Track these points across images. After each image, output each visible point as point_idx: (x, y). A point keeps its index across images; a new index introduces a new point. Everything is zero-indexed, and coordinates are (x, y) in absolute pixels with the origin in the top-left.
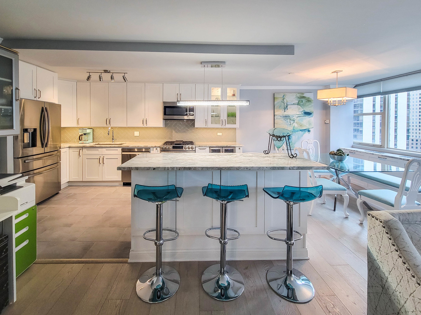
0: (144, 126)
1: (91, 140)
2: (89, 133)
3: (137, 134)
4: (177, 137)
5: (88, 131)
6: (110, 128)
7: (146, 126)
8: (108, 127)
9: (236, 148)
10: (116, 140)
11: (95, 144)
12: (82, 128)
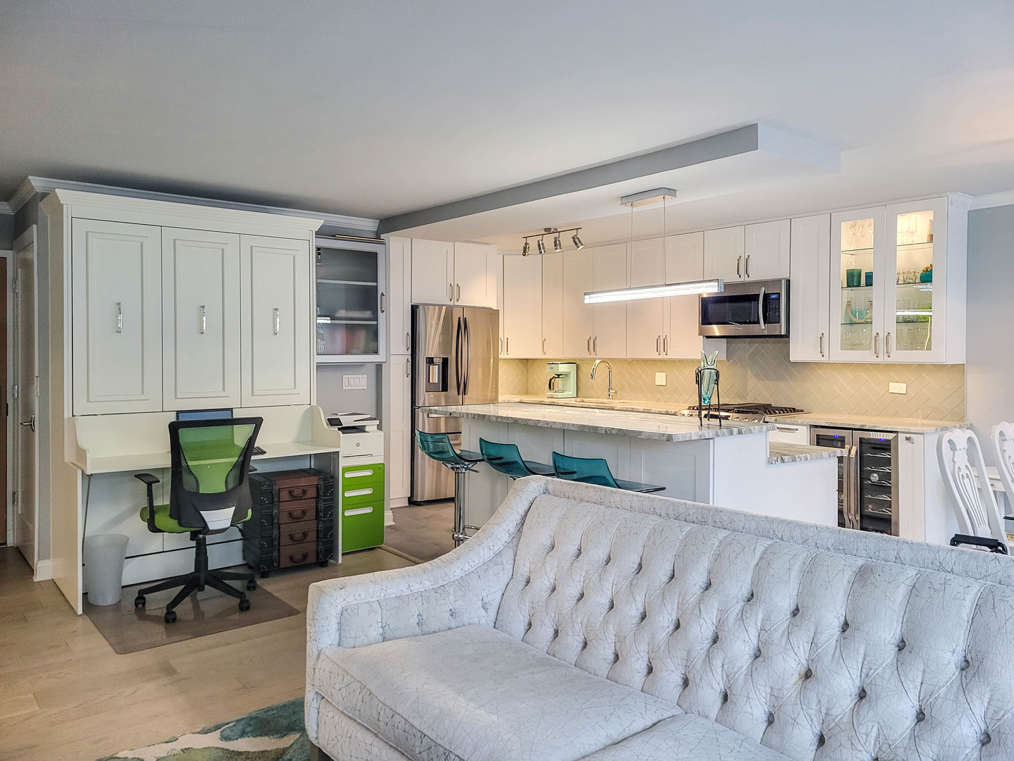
0: (660, 357)
1: (571, 391)
2: (567, 375)
3: (660, 378)
4: (759, 392)
5: (563, 368)
6: (598, 361)
7: (665, 357)
8: (595, 360)
9: (901, 437)
10: (616, 392)
11: (578, 399)
12: (552, 362)
